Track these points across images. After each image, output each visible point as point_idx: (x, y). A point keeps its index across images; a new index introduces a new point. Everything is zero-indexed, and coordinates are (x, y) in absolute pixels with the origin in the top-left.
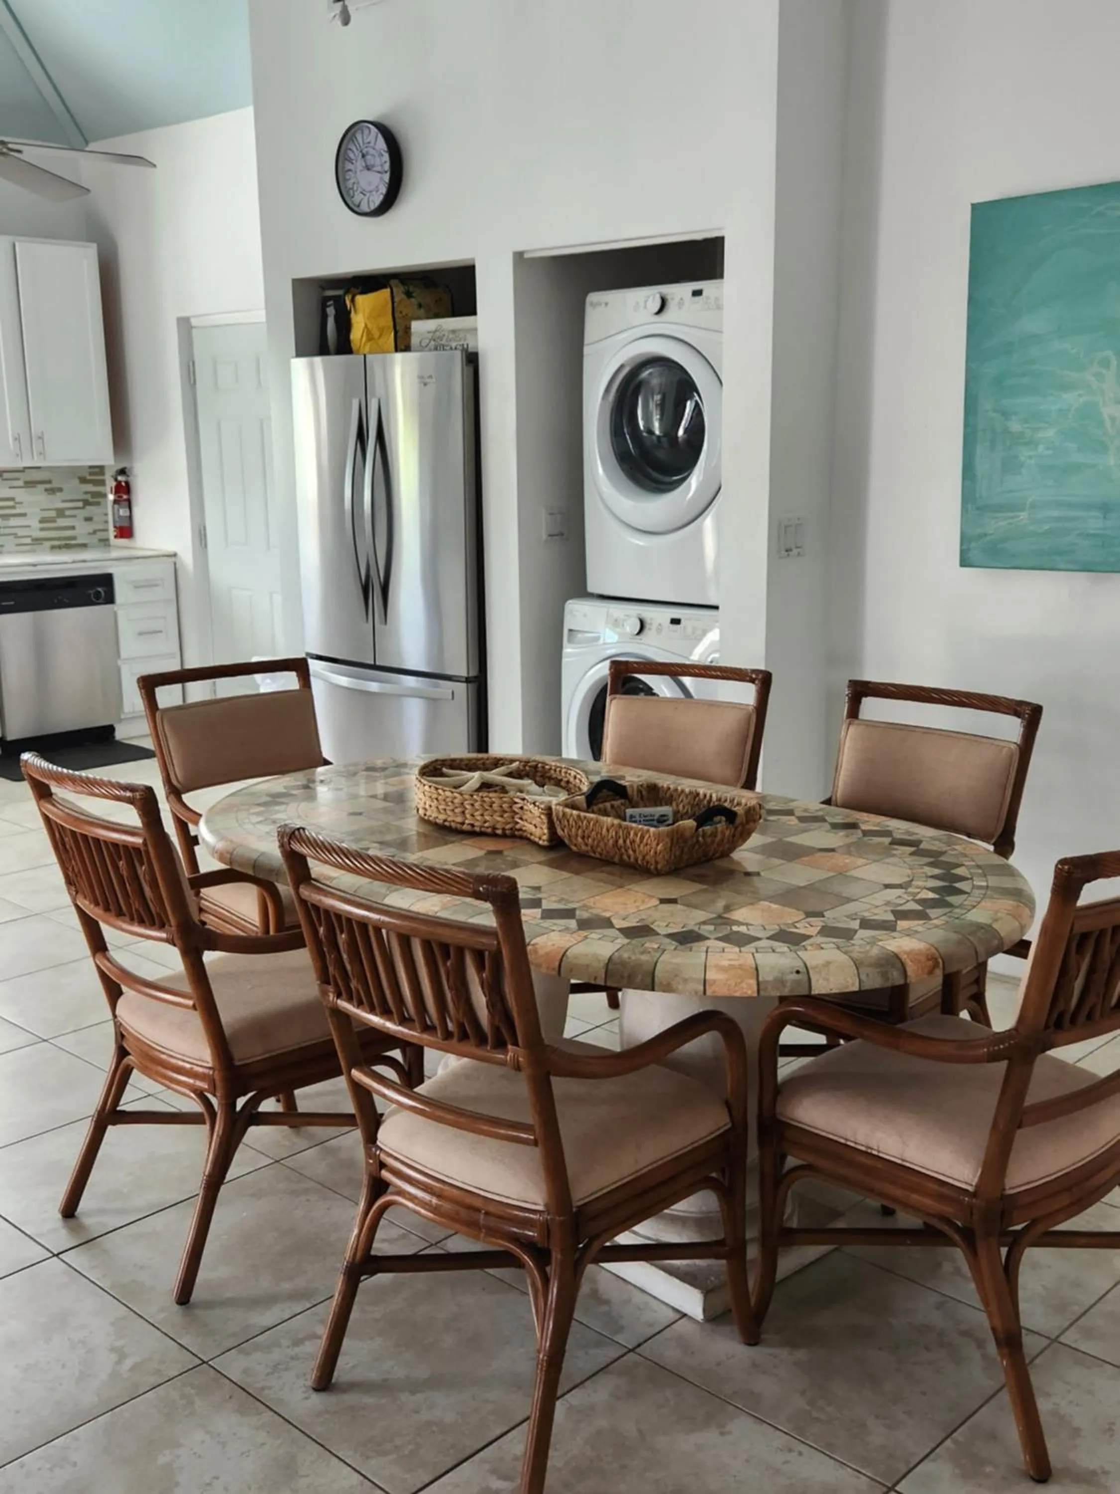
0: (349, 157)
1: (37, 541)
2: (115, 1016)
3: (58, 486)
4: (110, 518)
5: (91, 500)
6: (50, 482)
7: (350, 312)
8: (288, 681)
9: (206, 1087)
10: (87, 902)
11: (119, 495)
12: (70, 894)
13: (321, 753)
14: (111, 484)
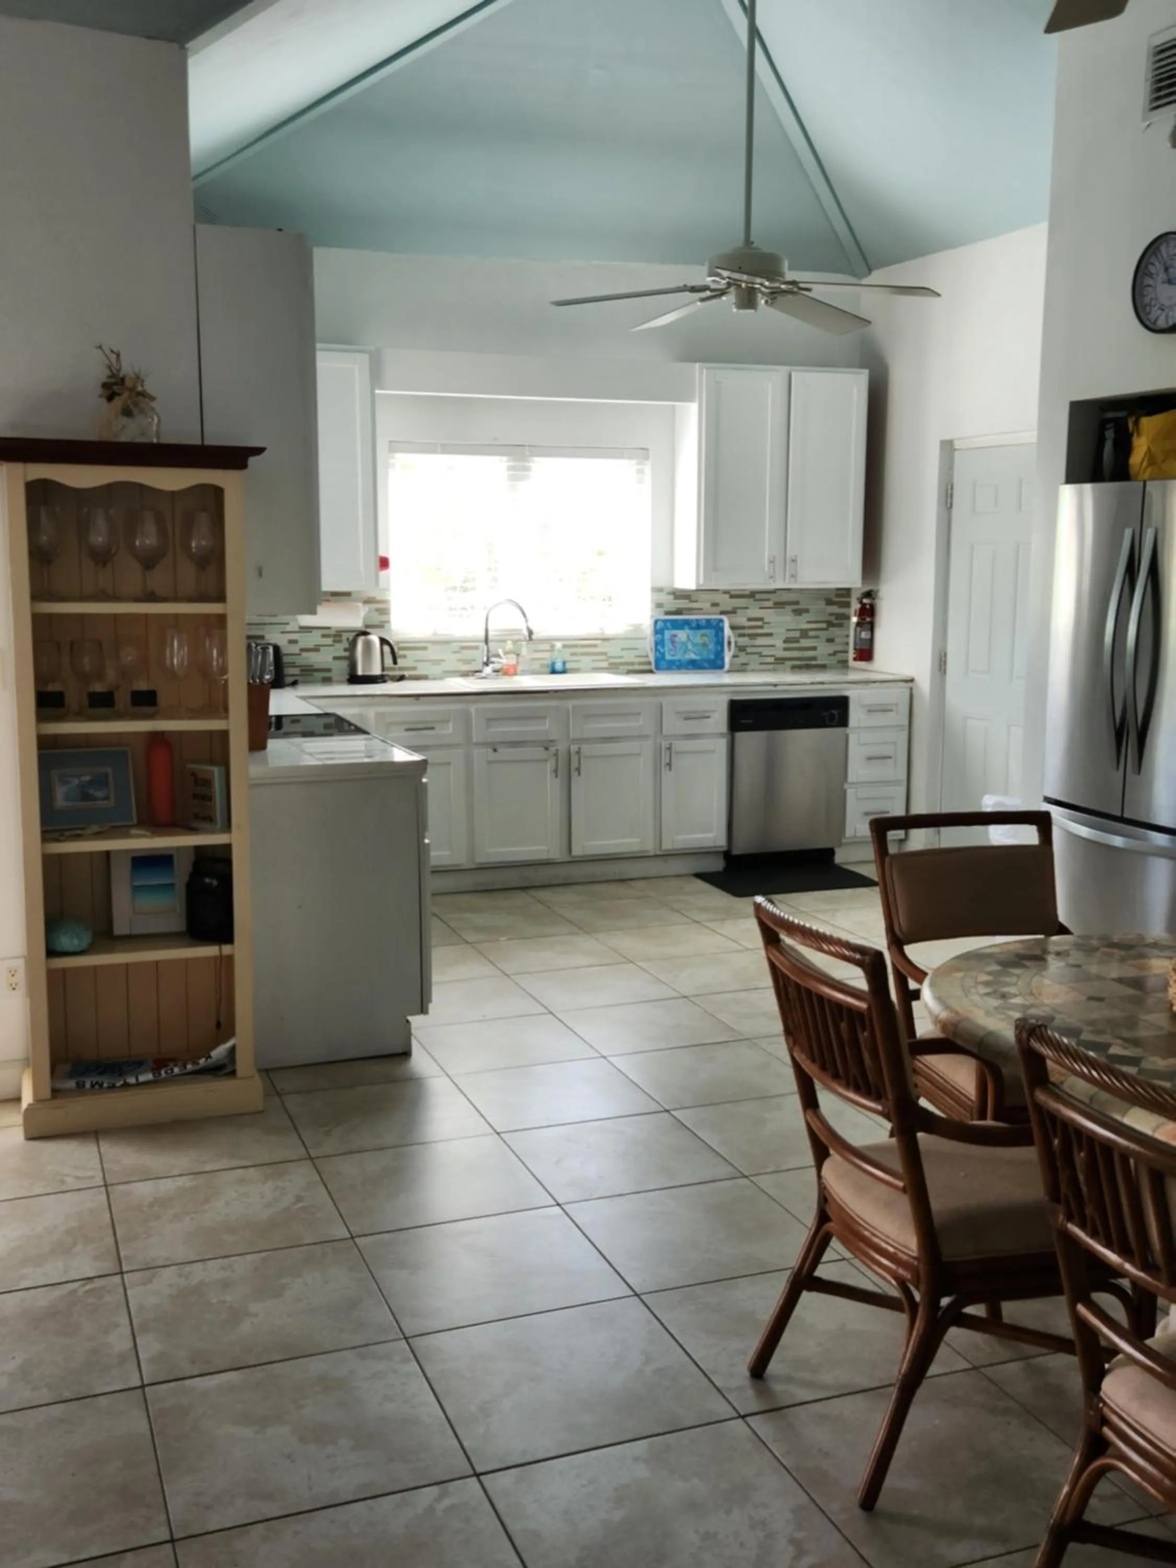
0: (1149, 271)
1: (780, 661)
2: (819, 1177)
3: (806, 607)
4: (851, 640)
5: (835, 622)
6: (797, 603)
7: (1132, 435)
8: (1028, 835)
9: (909, 1277)
10: (804, 1057)
11: (863, 617)
12: (788, 1043)
13: (1056, 916)
14: (855, 606)
